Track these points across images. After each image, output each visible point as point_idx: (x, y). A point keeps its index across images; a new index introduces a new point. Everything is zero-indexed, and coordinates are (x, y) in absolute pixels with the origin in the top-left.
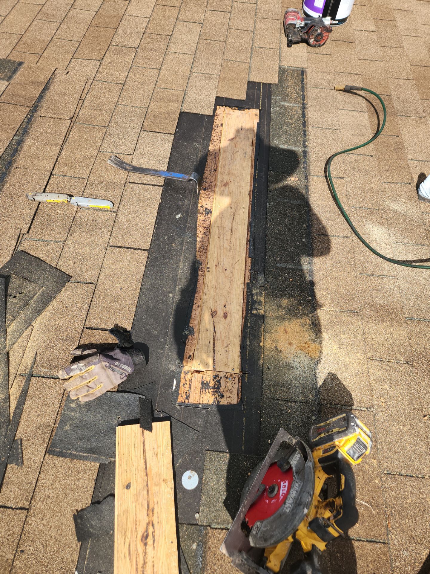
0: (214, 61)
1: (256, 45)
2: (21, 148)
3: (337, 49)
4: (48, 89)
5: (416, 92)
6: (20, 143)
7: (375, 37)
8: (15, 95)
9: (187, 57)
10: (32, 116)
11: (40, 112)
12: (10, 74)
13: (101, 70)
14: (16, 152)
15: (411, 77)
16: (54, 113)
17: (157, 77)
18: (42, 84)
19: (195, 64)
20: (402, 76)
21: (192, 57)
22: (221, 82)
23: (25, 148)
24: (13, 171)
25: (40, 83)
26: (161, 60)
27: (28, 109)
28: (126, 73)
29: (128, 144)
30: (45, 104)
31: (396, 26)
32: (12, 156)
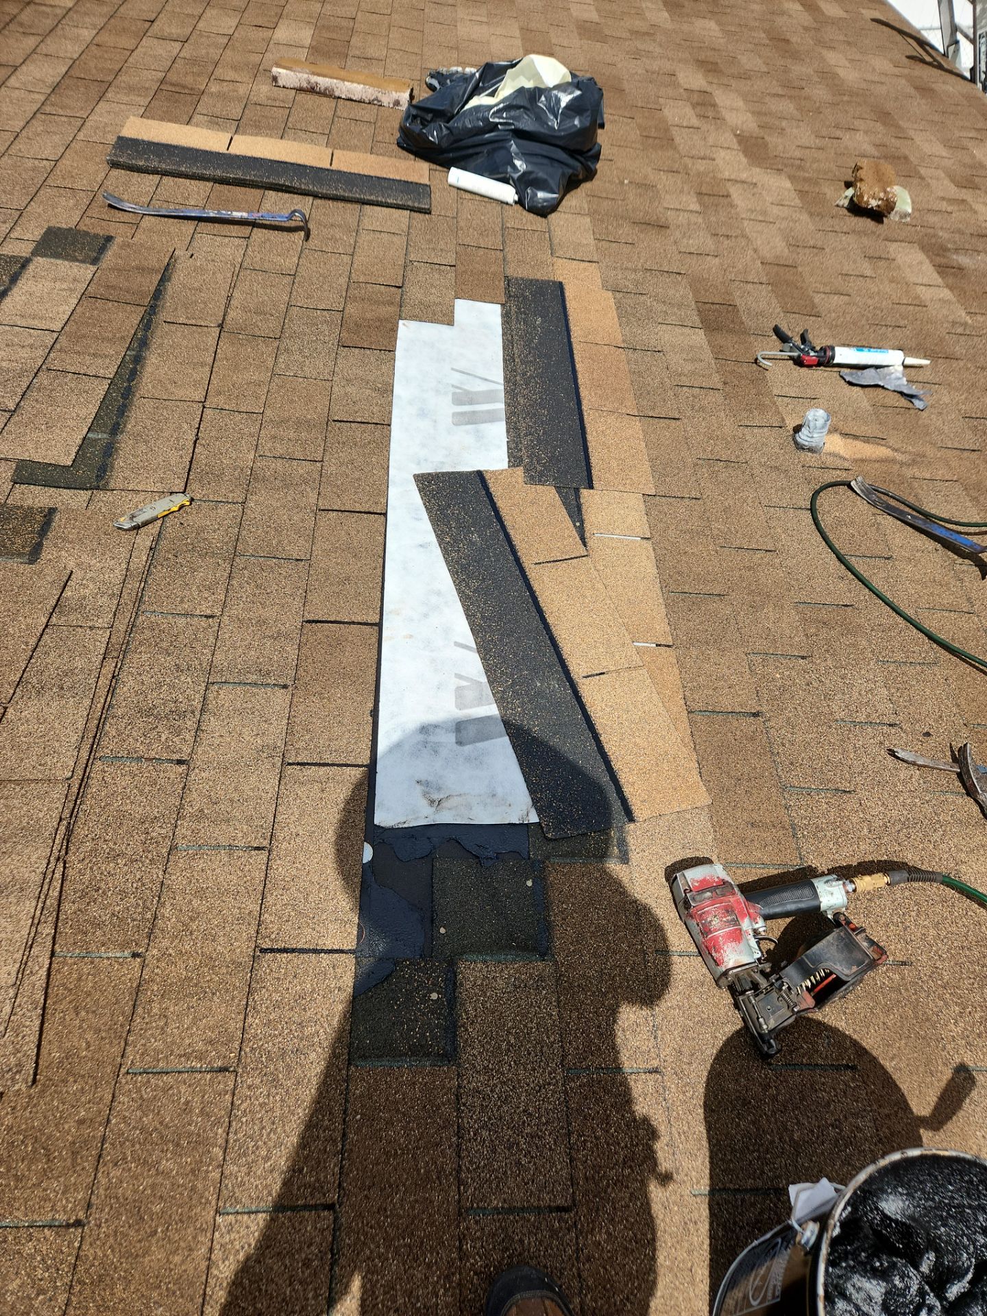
0: (442, 245)
1: (509, 225)
2: (142, 367)
3: (642, 236)
4: (169, 280)
5: (774, 301)
6: (138, 360)
7: (700, 220)
8: (114, 287)
9: (395, 239)
10: (150, 321)
11: (163, 315)
12: (95, 255)
13: (249, 252)
14: (134, 374)
15: (764, 280)
16: (187, 318)
17: (349, 265)
18: (157, 271)
19: (410, 249)
20: (750, 279)
21: (405, 239)
22: (459, 277)
23: (149, 369)
24: (137, 401)
25: (152, 270)
26: (352, 242)
27: (142, 309)
28: (295, 259)
29: (321, 365)
30: (168, 301)
31: (732, 206)
32: (130, 380)
